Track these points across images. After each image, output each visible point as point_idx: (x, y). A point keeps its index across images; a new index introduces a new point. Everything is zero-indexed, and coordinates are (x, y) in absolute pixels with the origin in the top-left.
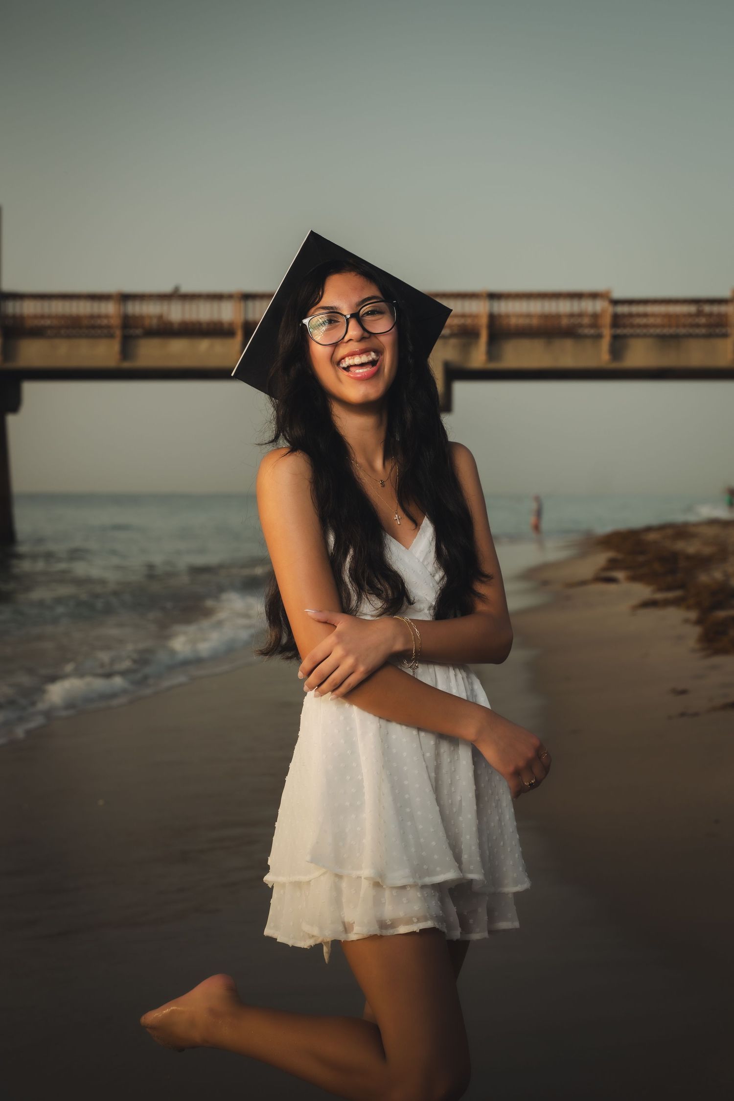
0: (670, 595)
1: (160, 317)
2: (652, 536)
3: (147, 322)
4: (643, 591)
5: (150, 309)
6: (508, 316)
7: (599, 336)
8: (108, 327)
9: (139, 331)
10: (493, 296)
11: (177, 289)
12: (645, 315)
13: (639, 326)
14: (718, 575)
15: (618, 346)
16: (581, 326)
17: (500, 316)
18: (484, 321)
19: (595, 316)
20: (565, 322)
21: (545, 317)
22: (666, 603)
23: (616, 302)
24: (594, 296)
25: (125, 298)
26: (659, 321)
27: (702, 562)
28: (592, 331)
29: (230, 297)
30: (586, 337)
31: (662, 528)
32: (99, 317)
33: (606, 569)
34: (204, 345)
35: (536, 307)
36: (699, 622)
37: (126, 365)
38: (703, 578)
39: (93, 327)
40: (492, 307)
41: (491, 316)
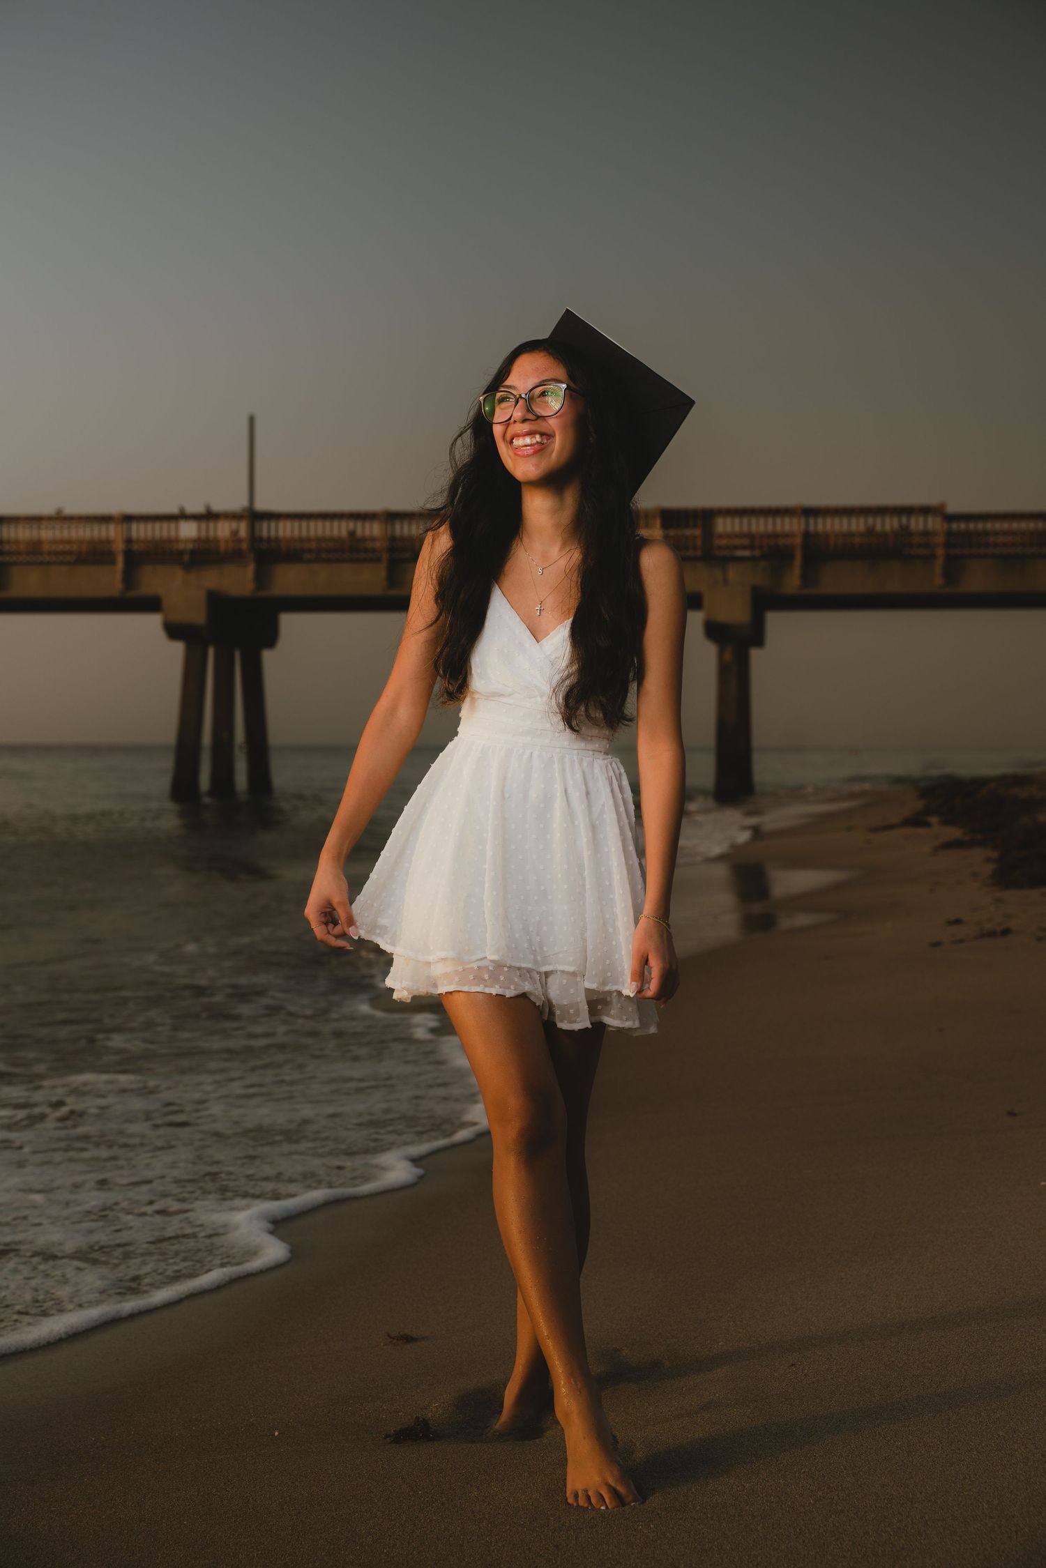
0: (980, 836)
6: (826, 534)
7: (932, 558)
8: (375, 551)
9: (408, 556)
10: (809, 513)
12: (985, 533)
13: (978, 545)
15: (952, 571)
16: (909, 545)
17: (816, 535)
18: (798, 541)
19: (926, 533)
20: (892, 541)
22: (972, 844)
23: (950, 518)
24: (925, 511)
26: (1001, 539)
28: (922, 551)
30: (916, 558)
32: (363, 538)
35: (857, 525)
40: (807, 524)
41: (807, 535)
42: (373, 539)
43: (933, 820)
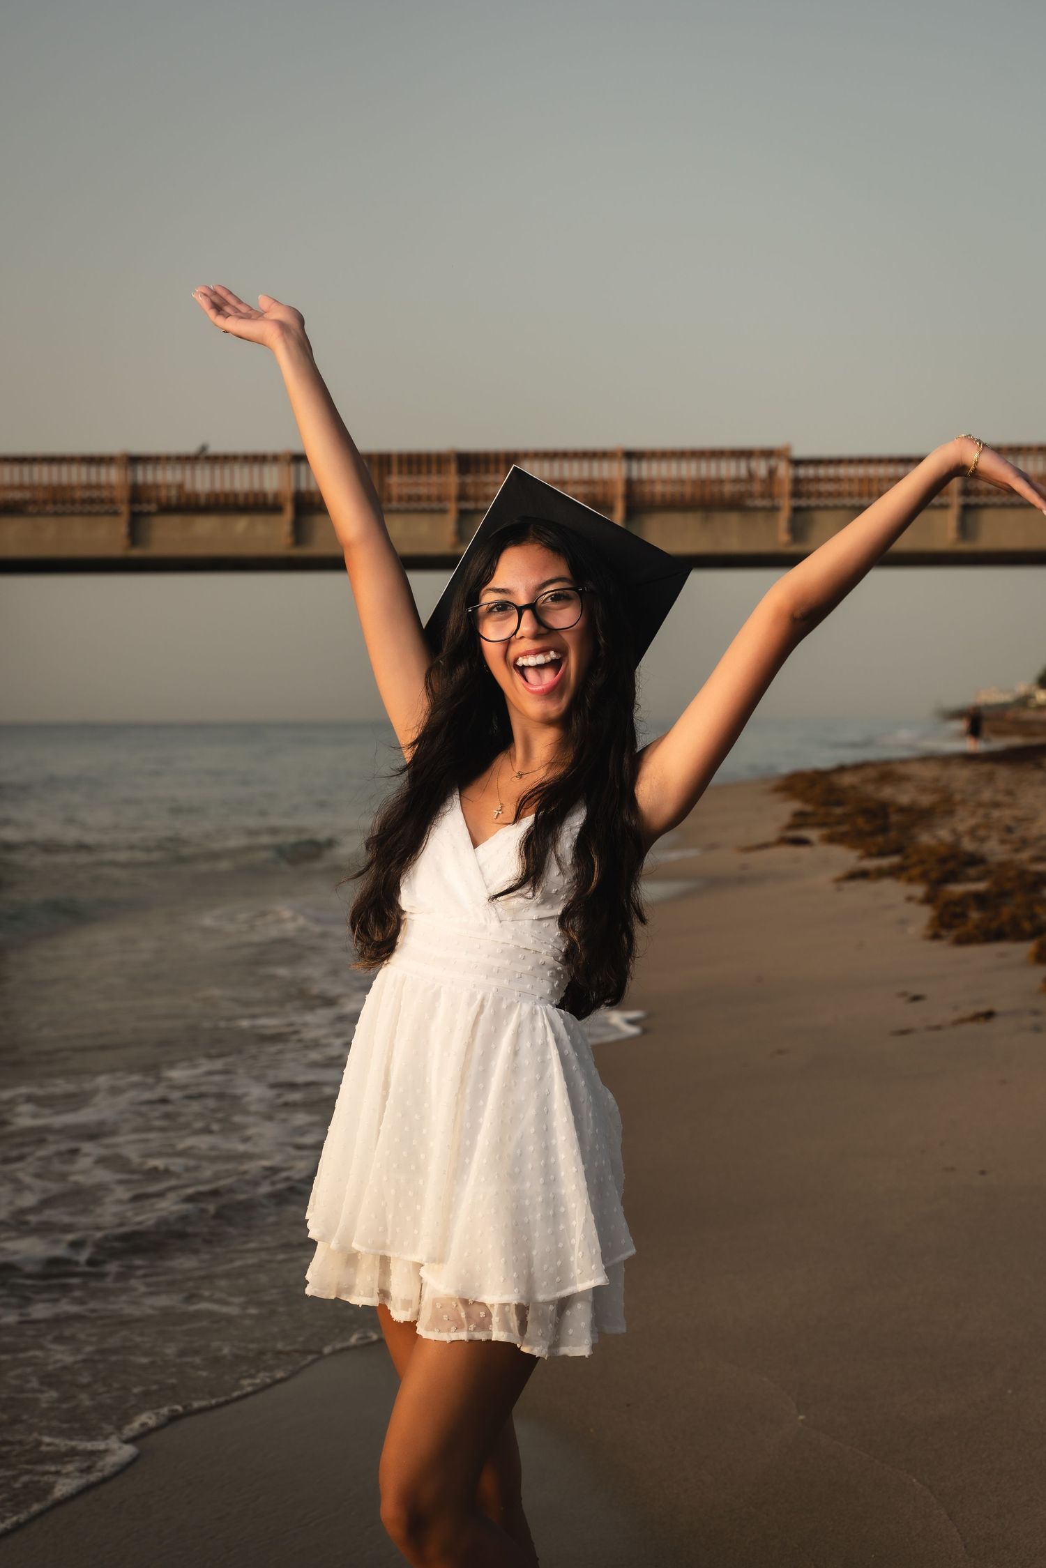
0: (885, 862)
1: (180, 486)
2: (848, 780)
3: (163, 493)
4: (847, 857)
5: (167, 476)
6: (652, 482)
7: (775, 509)
8: (112, 501)
9: (153, 507)
10: (631, 456)
11: (204, 448)
12: (837, 480)
13: (830, 495)
14: (944, 834)
15: (800, 522)
16: (751, 495)
17: (641, 482)
18: (620, 489)
19: (770, 479)
20: (728, 489)
21: (702, 483)
22: (880, 874)
23: (797, 463)
24: (768, 454)
25: (134, 461)
26: (855, 487)
27: (920, 816)
28: (766, 503)
29: (275, 459)
30: (756, 509)
31: (858, 767)
32: (98, 487)
33: (790, 827)
34: (241, 524)
35: (688, 470)
36: (928, 900)
37: (136, 552)
38: (925, 839)
39: (92, 501)
40: (629, 469)
41: (630, 483)
42: (110, 487)
43: (812, 834)
